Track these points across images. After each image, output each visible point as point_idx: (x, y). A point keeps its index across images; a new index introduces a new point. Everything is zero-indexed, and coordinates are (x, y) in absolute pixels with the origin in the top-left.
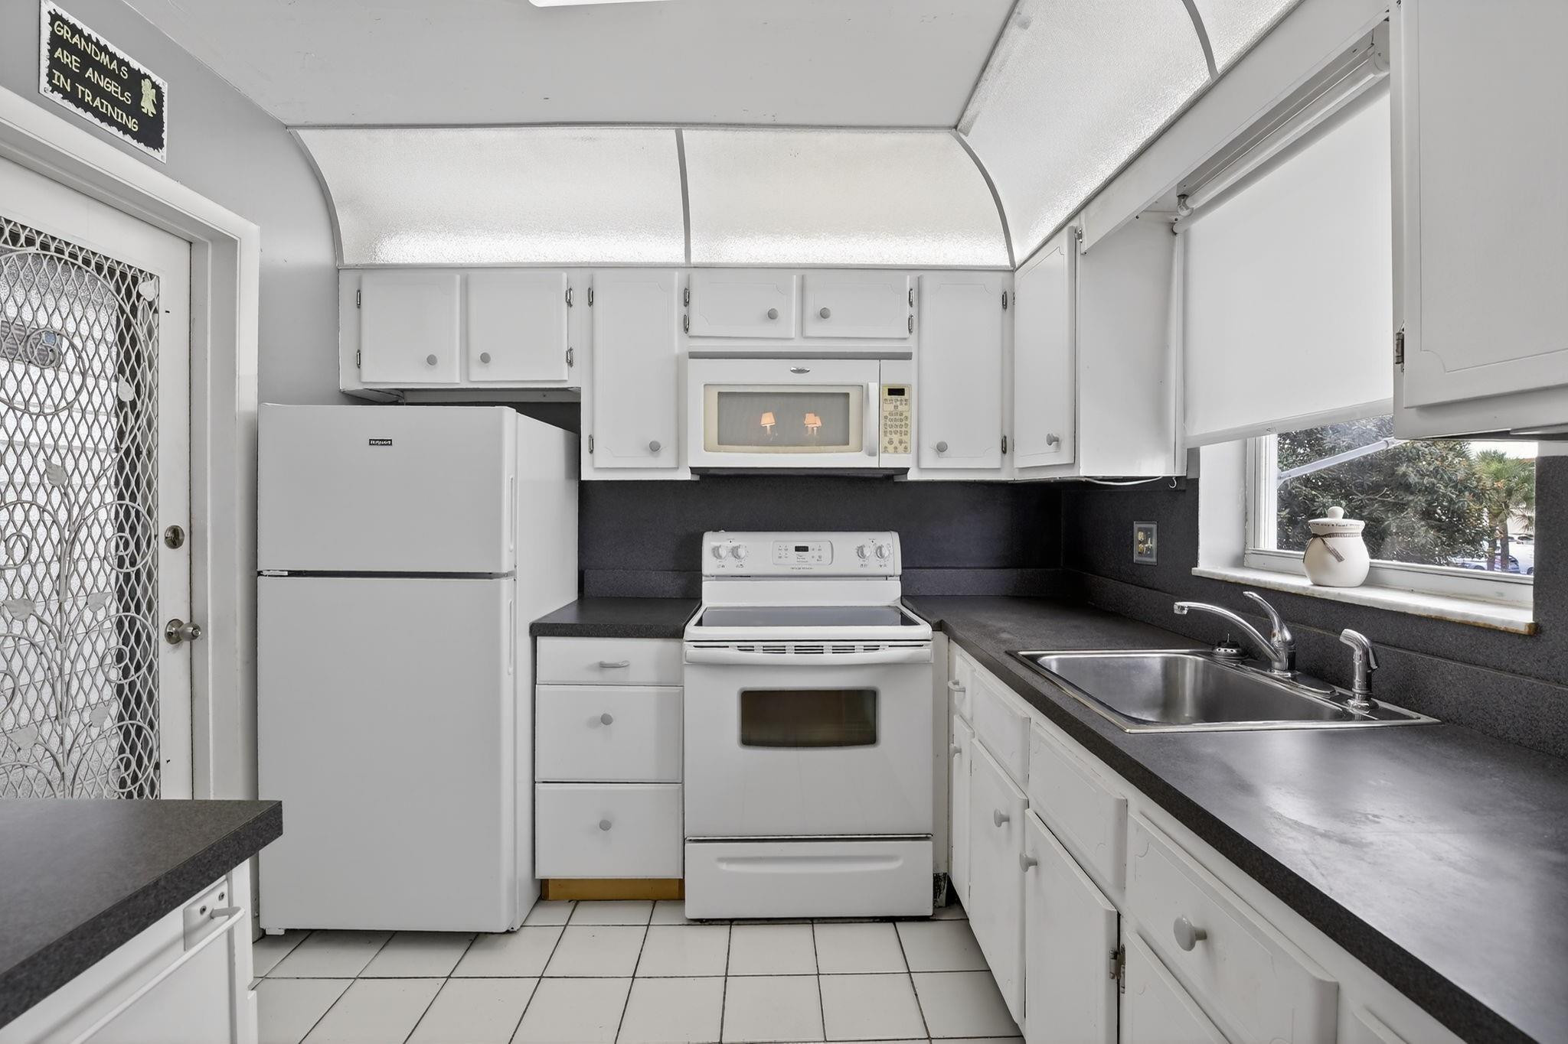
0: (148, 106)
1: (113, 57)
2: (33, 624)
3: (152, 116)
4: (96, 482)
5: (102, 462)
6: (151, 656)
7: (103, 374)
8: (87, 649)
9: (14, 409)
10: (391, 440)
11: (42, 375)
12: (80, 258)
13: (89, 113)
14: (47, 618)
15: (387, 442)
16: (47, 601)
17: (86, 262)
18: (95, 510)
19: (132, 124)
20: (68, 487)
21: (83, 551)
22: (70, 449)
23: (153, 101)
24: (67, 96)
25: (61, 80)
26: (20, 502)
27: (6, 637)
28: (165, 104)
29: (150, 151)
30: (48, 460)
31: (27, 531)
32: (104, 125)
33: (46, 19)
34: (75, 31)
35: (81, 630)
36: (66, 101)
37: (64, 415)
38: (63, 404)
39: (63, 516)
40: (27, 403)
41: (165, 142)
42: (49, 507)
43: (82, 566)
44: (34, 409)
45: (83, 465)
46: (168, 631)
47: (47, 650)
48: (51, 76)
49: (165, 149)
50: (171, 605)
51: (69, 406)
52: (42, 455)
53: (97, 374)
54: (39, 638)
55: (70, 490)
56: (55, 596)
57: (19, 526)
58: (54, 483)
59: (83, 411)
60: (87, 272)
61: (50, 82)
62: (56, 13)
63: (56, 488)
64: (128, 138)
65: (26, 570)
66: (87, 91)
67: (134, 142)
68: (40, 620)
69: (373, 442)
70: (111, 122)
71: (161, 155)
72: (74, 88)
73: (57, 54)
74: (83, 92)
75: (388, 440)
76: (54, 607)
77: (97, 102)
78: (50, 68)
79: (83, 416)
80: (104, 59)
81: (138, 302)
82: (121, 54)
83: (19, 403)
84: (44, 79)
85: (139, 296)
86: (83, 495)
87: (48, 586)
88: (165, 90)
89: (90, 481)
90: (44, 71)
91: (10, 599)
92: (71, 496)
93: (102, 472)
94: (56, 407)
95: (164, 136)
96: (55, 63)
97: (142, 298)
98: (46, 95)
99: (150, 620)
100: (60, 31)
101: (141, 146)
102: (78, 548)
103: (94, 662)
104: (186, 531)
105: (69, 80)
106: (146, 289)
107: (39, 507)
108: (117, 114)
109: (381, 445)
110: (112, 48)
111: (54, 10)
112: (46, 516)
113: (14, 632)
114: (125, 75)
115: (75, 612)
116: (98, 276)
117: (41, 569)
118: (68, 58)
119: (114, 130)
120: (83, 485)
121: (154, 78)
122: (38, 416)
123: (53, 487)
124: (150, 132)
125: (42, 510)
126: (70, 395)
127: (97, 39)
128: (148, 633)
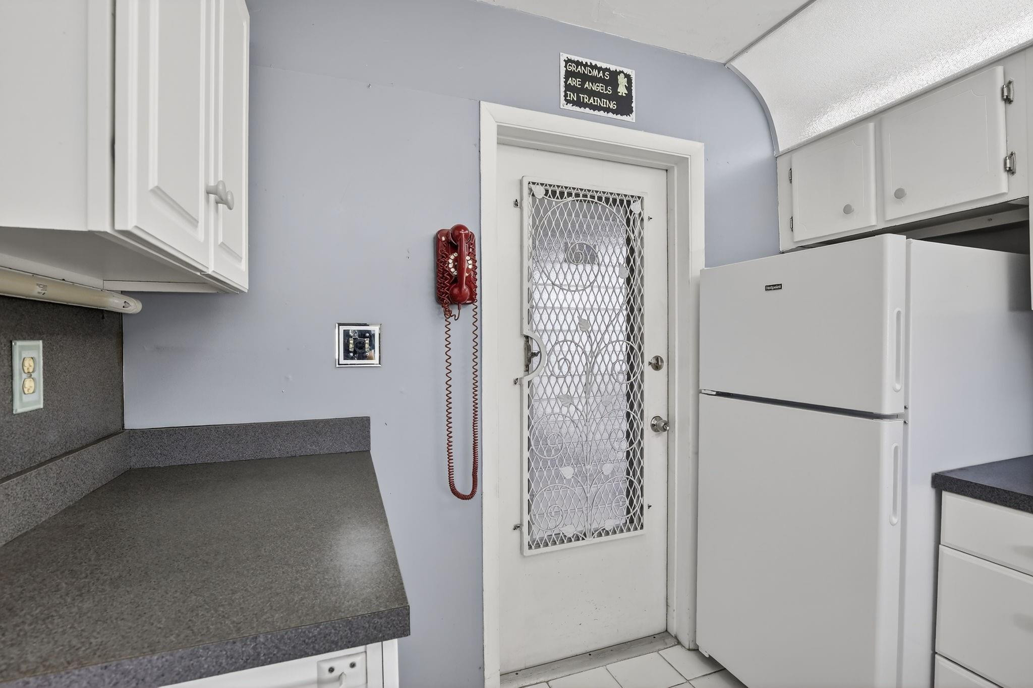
0: (622, 90)
1: (600, 69)
2: (572, 408)
3: (625, 95)
4: (607, 328)
5: (610, 317)
6: (639, 437)
7: (610, 263)
8: (602, 427)
9: (563, 289)
10: (781, 285)
11: (577, 269)
12: (596, 198)
13: (587, 109)
14: (580, 407)
15: (779, 287)
16: (580, 397)
17: (600, 199)
18: (606, 346)
19: (612, 105)
20: (590, 332)
21: (599, 370)
22: (592, 310)
23: (625, 86)
24: (574, 103)
25: (573, 96)
26: (565, 340)
27: (559, 415)
28: (633, 85)
29: (624, 118)
30: (580, 317)
31: (569, 357)
32: (596, 112)
33: (563, 64)
34: (578, 63)
35: (598, 416)
36: (574, 107)
37: (588, 290)
38: (588, 283)
39: (588, 349)
40: (569, 285)
41: (634, 109)
42: (580, 344)
43: (599, 378)
44: (573, 289)
45: (599, 318)
46: (653, 423)
47: (579, 425)
48: (566, 96)
49: (634, 113)
50: (653, 407)
51: (591, 284)
52: (577, 315)
53: (607, 264)
54: (576, 417)
55: (592, 334)
56: (584, 395)
57: (565, 354)
58: (583, 330)
59: (599, 287)
60: (600, 204)
61: (566, 100)
62: (568, 59)
63: (584, 333)
64: (610, 115)
65: (569, 379)
66: (585, 96)
67: (614, 116)
68: (577, 409)
69: (768, 288)
70: (599, 108)
71: (631, 118)
72: (578, 97)
73: (570, 81)
74: (583, 98)
75: (778, 285)
76: (584, 401)
77: (592, 101)
78: (565, 92)
79: (599, 290)
80: (595, 73)
81: (631, 216)
82: (604, 66)
83: (565, 285)
84: (563, 98)
85: (631, 212)
86: (599, 336)
87: (580, 389)
88: (633, 76)
89: (603, 328)
90: (563, 94)
91: (561, 394)
92: (592, 337)
93: (610, 322)
94: (584, 286)
95: (633, 105)
96: (568, 88)
97: (633, 214)
98: (564, 108)
99: (639, 415)
100: (570, 68)
101: (619, 117)
102: (596, 367)
103: (606, 436)
104: (665, 359)
105: (575, 94)
106: (635, 207)
107: (575, 344)
108: (604, 103)
109: (774, 289)
110: (599, 64)
111: (567, 58)
112: (579, 348)
113: (563, 412)
114: (607, 77)
115: (595, 405)
116: (606, 206)
117: (576, 379)
118: (574, 82)
119: (602, 113)
120: (599, 330)
121: (626, 71)
122: (575, 291)
123: (583, 332)
124: (624, 106)
125: (577, 345)
126: (592, 278)
127: (591, 63)
128: (638, 424)
